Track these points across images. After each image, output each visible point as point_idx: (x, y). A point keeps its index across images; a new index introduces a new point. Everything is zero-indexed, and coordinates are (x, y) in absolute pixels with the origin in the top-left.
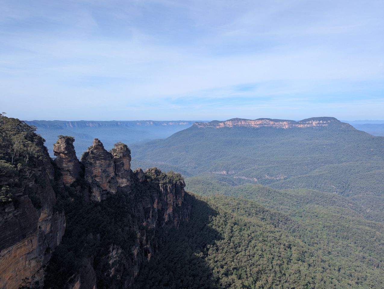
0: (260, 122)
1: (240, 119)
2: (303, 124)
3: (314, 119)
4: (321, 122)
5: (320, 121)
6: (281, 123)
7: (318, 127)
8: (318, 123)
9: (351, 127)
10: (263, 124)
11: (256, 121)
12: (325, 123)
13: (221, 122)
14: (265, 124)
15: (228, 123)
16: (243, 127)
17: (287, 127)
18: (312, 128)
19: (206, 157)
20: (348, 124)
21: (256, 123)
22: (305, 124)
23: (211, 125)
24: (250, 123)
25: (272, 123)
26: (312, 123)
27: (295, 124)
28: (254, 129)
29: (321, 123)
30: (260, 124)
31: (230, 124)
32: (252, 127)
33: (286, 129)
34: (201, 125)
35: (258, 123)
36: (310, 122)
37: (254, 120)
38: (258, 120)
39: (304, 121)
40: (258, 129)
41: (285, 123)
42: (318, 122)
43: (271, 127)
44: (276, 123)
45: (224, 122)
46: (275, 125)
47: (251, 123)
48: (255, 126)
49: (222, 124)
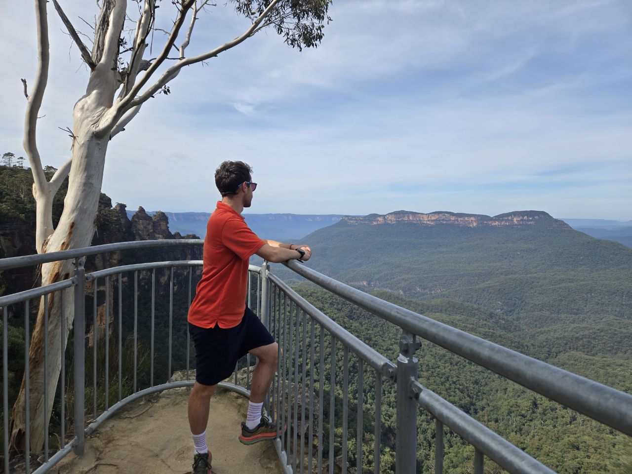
0: (437, 217)
1: (407, 213)
2: (498, 220)
3: (515, 214)
4: (525, 218)
5: (523, 216)
6: (466, 218)
7: (520, 225)
8: (521, 220)
9: (565, 226)
10: (440, 220)
11: (430, 215)
12: (531, 220)
13: (380, 216)
14: (443, 220)
15: (390, 218)
16: (410, 224)
17: (475, 224)
18: (512, 227)
19: (348, 264)
20: (563, 222)
21: (431, 217)
22: (503, 220)
23: (366, 220)
24: (421, 219)
25: (453, 218)
26: (512, 220)
27: (486, 221)
28: (427, 227)
29: (525, 220)
30: (436, 220)
31: (392, 218)
32: (425, 224)
33: (474, 227)
34: (352, 220)
35: (433, 218)
36: (510, 218)
37: (426, 214)
38: (433, 215)
39: (500, 217)
40: (432, 227)
41: (472, 218)
42: (521, 218)
43: (452, 225)
44: (459, 219)
45: (384, 216)
46: (458, 222)
47: (422, 217)
48: (428, 222)
49: (380, 219)
